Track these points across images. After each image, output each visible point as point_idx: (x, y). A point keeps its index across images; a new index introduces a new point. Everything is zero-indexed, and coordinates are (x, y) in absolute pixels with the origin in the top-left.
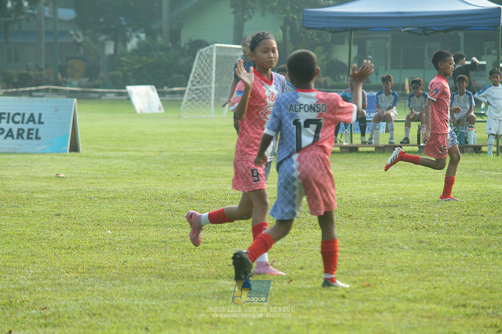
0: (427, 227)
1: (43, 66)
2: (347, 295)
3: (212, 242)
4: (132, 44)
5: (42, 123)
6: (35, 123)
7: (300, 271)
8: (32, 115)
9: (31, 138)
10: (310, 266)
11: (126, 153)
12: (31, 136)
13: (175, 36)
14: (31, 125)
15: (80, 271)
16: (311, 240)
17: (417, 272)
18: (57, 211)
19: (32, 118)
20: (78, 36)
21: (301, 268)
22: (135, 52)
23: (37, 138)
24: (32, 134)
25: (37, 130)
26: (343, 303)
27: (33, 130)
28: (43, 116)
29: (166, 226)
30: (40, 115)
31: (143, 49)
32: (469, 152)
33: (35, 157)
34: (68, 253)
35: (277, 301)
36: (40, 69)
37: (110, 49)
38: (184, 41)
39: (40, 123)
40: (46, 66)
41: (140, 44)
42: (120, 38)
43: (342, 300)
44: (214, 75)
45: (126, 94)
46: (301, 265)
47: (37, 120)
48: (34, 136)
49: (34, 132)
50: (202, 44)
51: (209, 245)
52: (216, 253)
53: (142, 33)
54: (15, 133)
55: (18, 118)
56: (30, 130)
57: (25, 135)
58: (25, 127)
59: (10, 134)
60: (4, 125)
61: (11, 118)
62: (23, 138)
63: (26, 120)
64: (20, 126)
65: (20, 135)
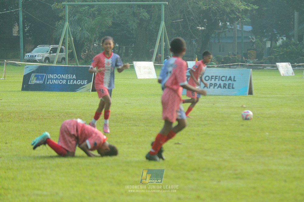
1: (236, 53)
4: (280, 42)
6: (232, 81)
8: (230, 77)
9: (230, 88)
11: (276, 95)
12: (230, 87)
13: (301, 38)
14: (230, 82)
18: (242, 123)
19: (230, 79)
20: (253, 39)
22: (281, 46)
23: (233, 88)
24: (230, 86)
25: (233, 84)
27: (230, 84)
28: (236, 77)
30: (234, 77)
31: (285, 45)
33: (232, 97)
36: (235, 55)
37: (268, 45)
39: (234, 81)
41: (283, 42)
42: (273, 39)
45: (276, 66)
47: (233, 79)
48: (231, 87)
49: (231, 85)
53: (284, 37)
54: (222, 86)
55: (224, 78)
56: (229, 84)
57: (227, 87)
58: (227, 83)
59: (220, 86)
60: (217, 82)
61: (220, 78)
62: (226, 88)
63: (227, 79)
64: (225, 82)
65: (224, 87)
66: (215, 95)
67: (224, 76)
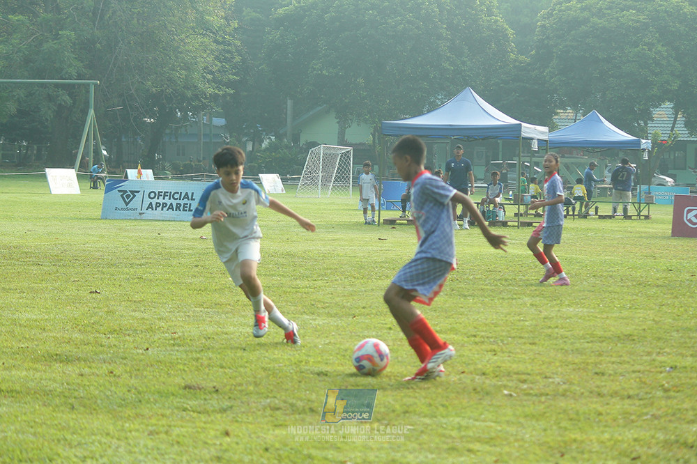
0: (460, 279)
1: (202, 159)
2: (393, 328)
3: (303, 288)
4: (265, 144)
5: (194, 200)
6: (189, 200)
7: (363, 310)
8: (187, 194)
10: (370, 307)
12: (185, 209)
13: (296, 139)
14: (186, 201)
15: (205, 306)
16: (374, 288)
17: (446, 311)
18: (196, 263)
19: (186, 196)
20: (226, 138)
21: (364, 308)
22: (267, 149)
23: (190, 210)
24: (186, 207)
25: (191, 204)
26: (389, 333)
27: (187, 204)
28: (194, 195)
29: (273, 275)
30: (193, 193)
31: (273, 147)
32: (499, 226)
34: (198, 294)
35: (342, 331)
36: (199, 161)
37: (249, 147)
38: (302, 142)
39: (192, 199)
40: (204, 158)
41: (270, 144)
42: (257, 139)
43: (389, 331)
44: (321, 167)
45: (259, 179)
46: (364, 305)
47: (190, 197)
48: (188, 209)
49: (188, 206)
50: (315, 144)
51: (300, 290)
52: (304, 296)
53: (273, 136)
54: (174, 207)
55: (177, 196)
56: (184, 204)
57: (181, 208)
58: (182, 202)
59: (171, 207)
60: (167, 200)
61: (172, 196)
62: (180, 210)
63: (182, 197)
64: (178, 201)
65: (178, 208)
66: (163, 220)
67: (178, 193)
